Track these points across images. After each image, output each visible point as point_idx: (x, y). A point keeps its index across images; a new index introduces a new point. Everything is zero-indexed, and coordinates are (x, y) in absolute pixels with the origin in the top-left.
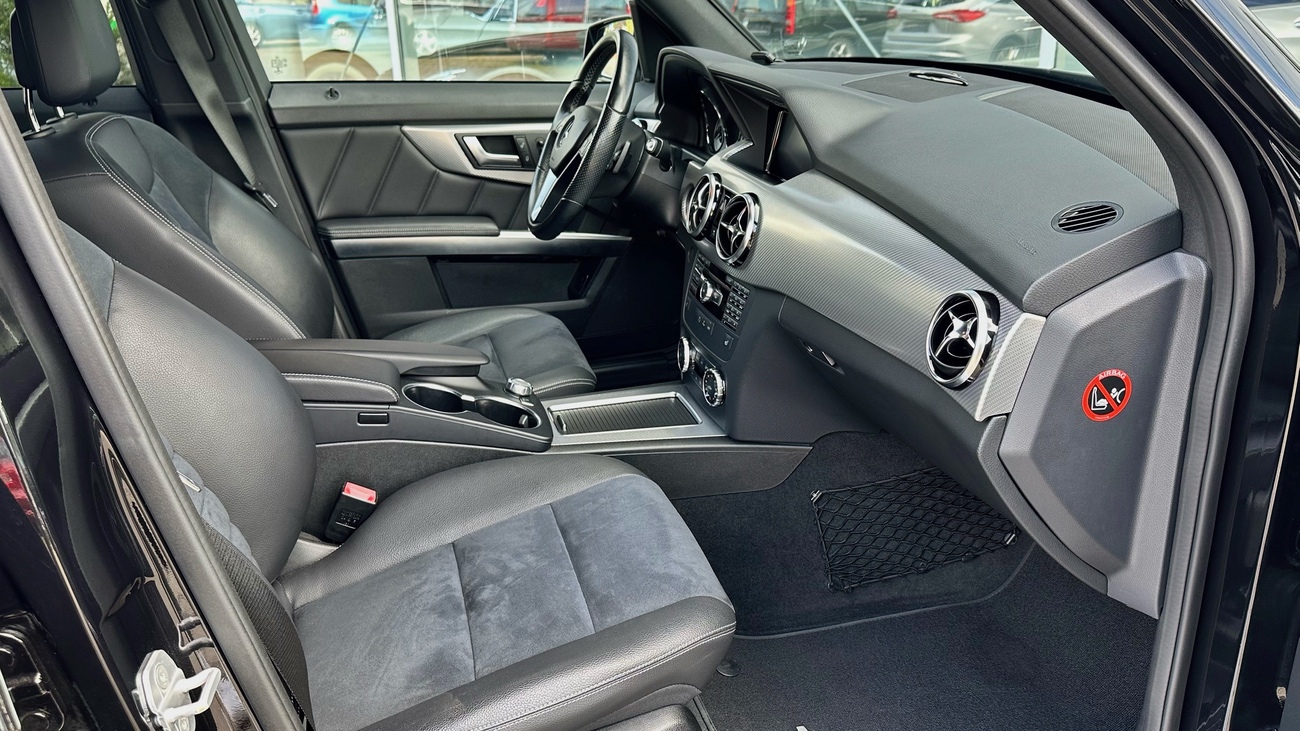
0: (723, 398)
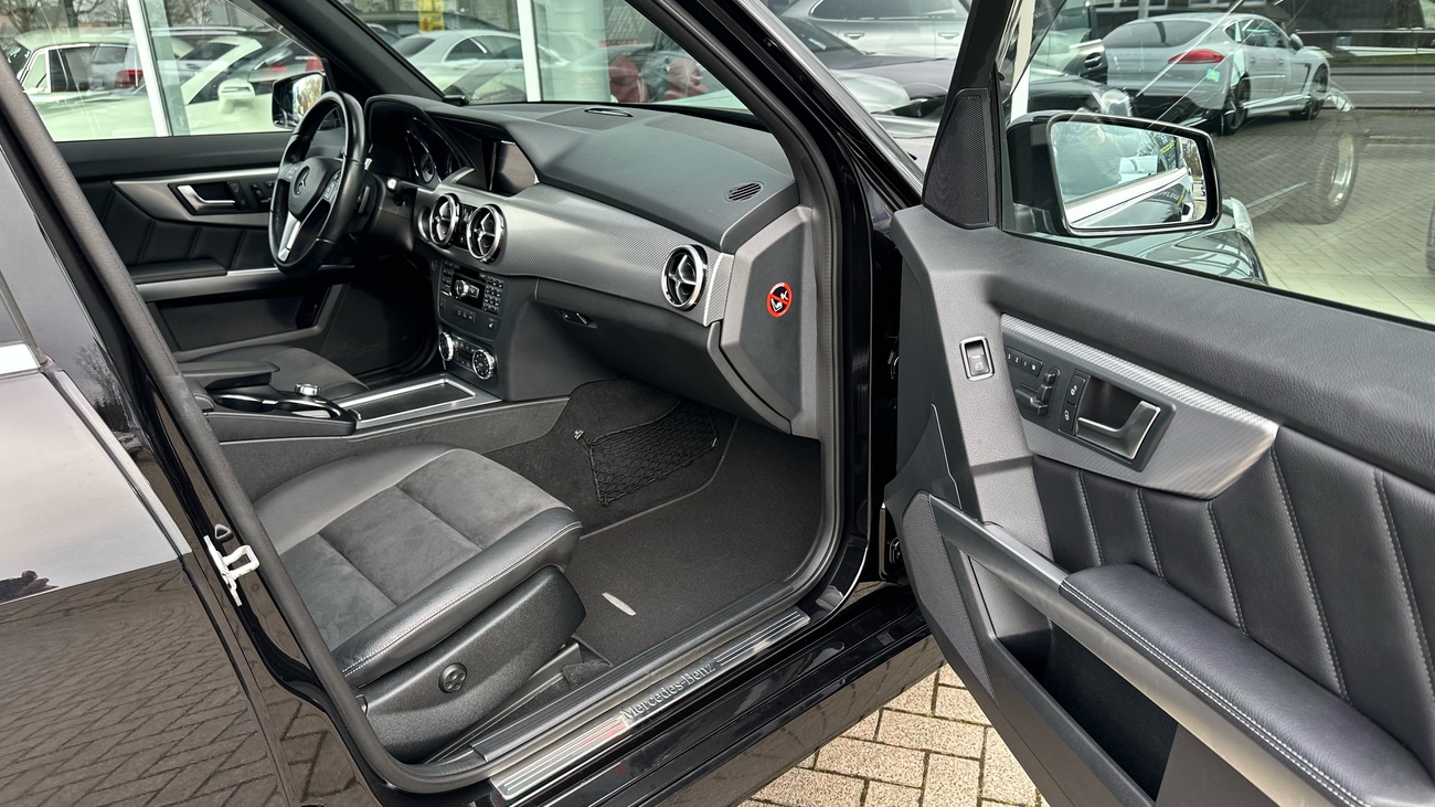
0: (495, 370)
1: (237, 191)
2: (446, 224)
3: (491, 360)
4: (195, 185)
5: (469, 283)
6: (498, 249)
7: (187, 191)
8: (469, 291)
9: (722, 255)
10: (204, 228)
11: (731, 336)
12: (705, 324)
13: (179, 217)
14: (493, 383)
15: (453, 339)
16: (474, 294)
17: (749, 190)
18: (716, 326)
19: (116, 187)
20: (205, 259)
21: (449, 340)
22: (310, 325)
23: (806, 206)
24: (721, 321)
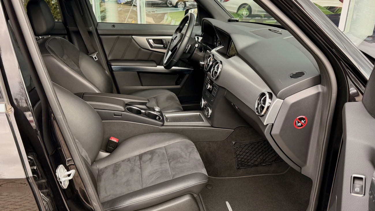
1: (164, 42)
2: (208, 65)
3: (210, 111)
4: (154, 40)
5: (211, 85)
6: (218, 76)
7: (151, 41)
8: (210, 87)
9: (278, 99)
10: (155, 52)
11: (276, 131)
12: (265, 124)
13: (147, 48)
14: (210, 119)
15: (204, 101)
16: (211, 89)
17: (300, 75)
18: (270, 125)
19: (132, 37)
20: (153, 61)
21: (203, 101)
22: (178, 85)
23: (323, 85)
24: (273, 124)
